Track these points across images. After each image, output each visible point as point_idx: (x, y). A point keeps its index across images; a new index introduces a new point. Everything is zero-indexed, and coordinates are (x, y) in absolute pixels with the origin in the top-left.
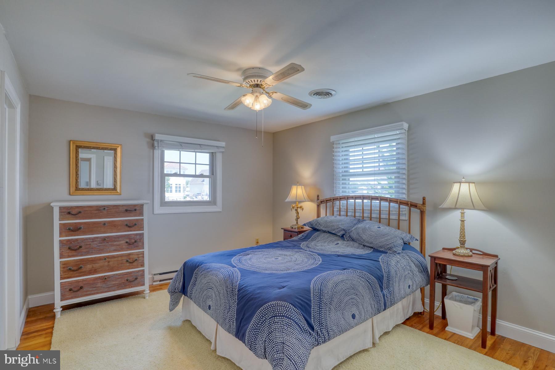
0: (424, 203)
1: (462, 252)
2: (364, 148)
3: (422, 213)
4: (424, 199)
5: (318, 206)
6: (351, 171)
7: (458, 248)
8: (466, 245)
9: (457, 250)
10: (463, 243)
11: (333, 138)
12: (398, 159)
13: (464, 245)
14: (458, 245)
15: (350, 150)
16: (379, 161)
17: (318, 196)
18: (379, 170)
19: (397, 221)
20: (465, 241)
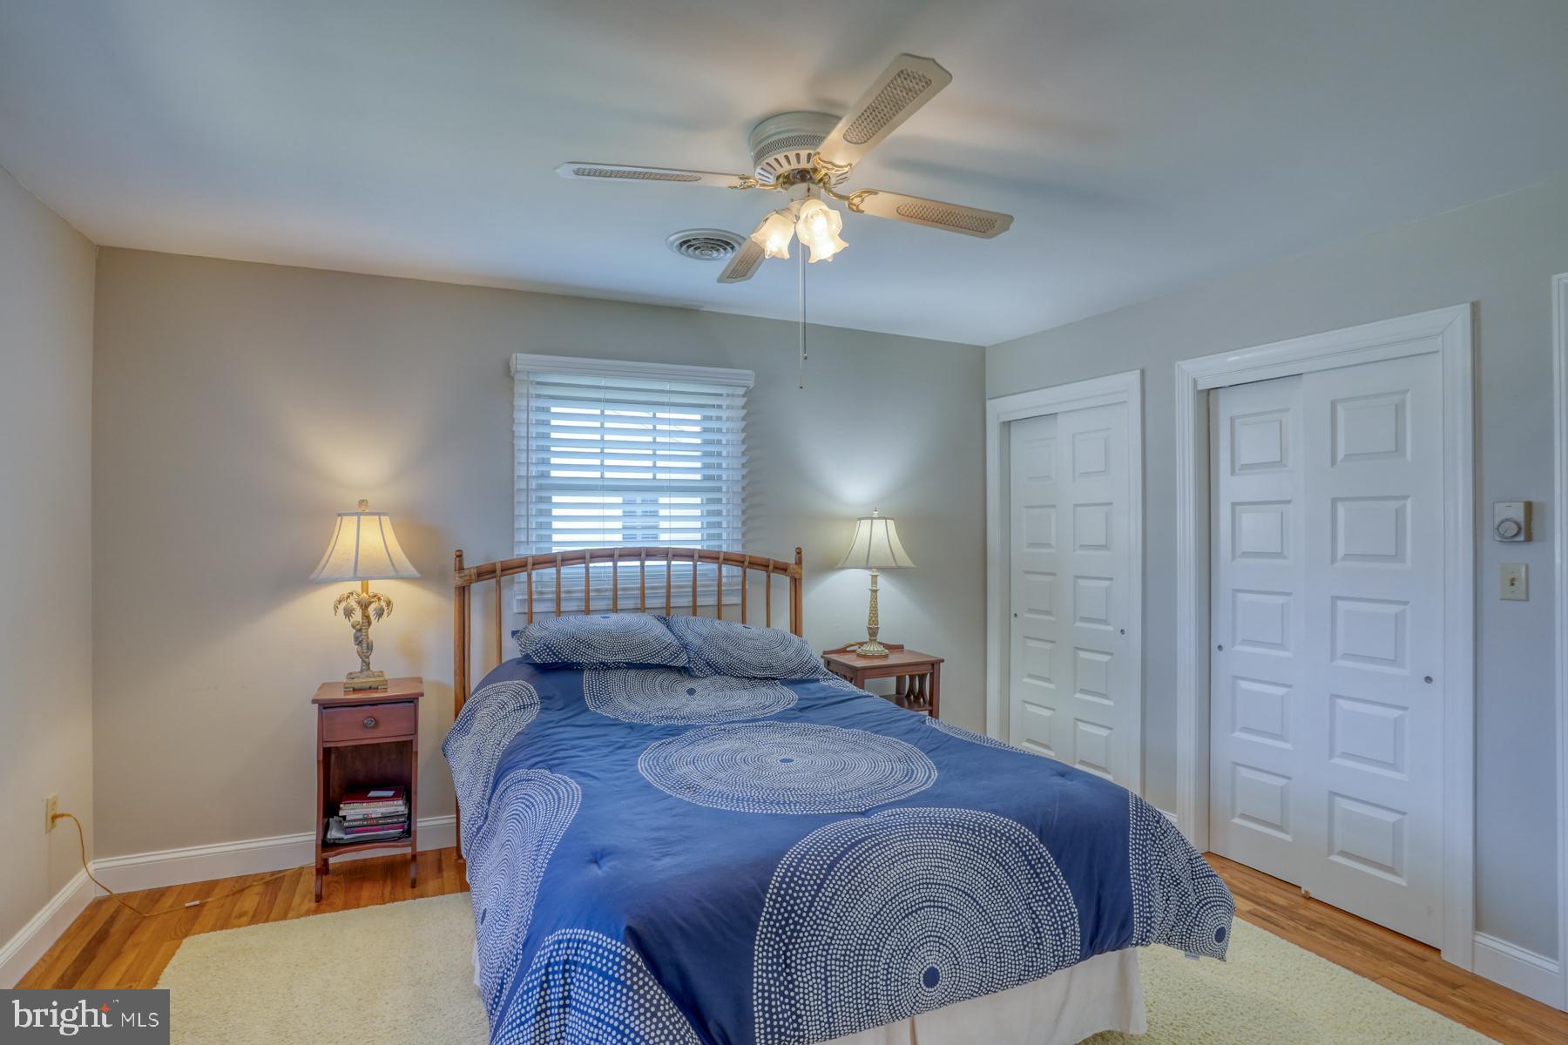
0: (799, 562)
1: (872, 649)
2: (607, 412)
3: (796, 583)
4: (799, 552)
5: (463, 591)
6: (554, 473)
7: (866, 643)
8: (880, 638)
9: (866, 648)
10: (873, 632)
11: (522, 360)
12: (706, 454)
13: (875, 636)
14: (866, 638)
15: (554, 410)
16: (654, 454)
17: (460, 556)
18: (654, 478)
19: (716, 608)
20: (878, 628)
